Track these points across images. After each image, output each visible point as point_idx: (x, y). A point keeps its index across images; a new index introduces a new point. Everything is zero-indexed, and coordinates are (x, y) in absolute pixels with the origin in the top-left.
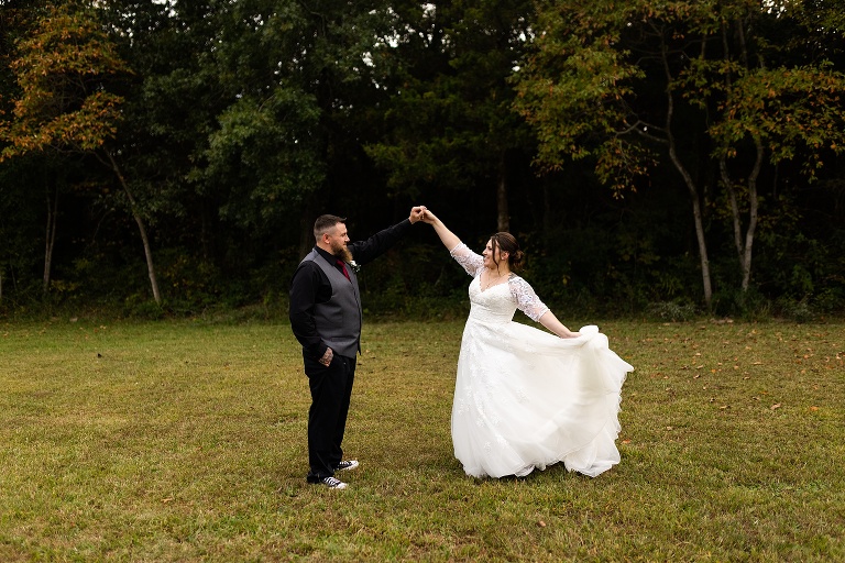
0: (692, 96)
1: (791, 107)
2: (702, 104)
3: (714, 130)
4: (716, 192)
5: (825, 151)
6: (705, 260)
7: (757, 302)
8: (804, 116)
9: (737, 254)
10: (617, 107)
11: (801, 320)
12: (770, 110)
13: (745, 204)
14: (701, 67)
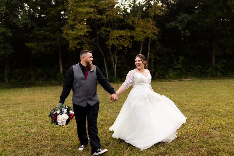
0: (102, 35)
1: (121, 39)
2: (104, 37)
3: (107, 43)
4: (109, 55)
5: (128, 47)
6: (107, 70)
7: (117, 79)
8: (124, 40)
9: (113, 69)
10: (87, 37)
12: (117, 39)
13: (114, 58)
14: (103, 29)
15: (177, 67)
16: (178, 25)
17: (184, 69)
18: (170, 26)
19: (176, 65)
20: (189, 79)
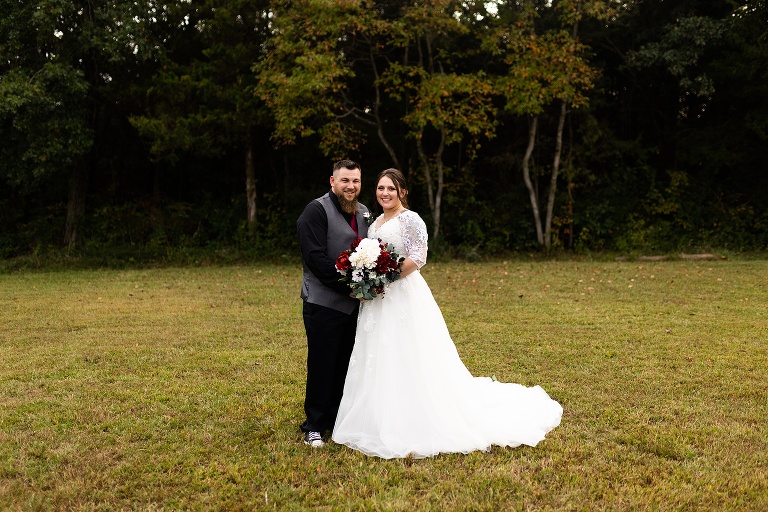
0: (391, 91)
1: (459, 104)
2: (399, 98)
3: (407, 118)
4: (417, 163)
5: (481, 136)
7: (442, 248)
8: (467, 111)
9: (430, 212)
10: (337, 96)
11: (471, 260)
12: (445, 106)
13: (434, 175)
14: (397, 70)
15: (660, 210)
16: (668, 56)
17: (685, 218)
18: (638, 59)
19: (656, 202)
20: (704, 256)
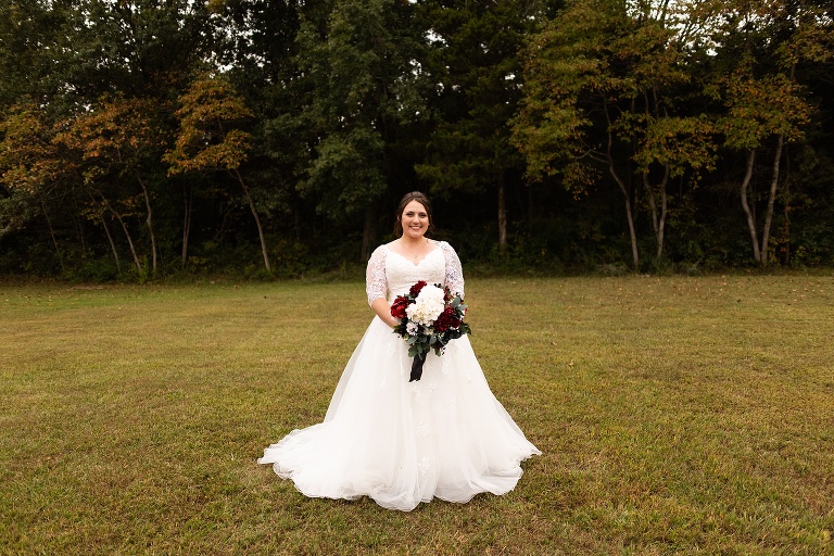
0: (622, 136)
1: (682, 143)
2: (629, 140)
3: (636, 157)
4: (643, 193)
5: (703, 169)
6: (633, 237)
7: (665, 264)
8: (690, 148)
9: (654, 234)
10: (577, 142)
11: (692, 274)
12: (670, 145)
13: (658, 202)
14: (628, 118)
